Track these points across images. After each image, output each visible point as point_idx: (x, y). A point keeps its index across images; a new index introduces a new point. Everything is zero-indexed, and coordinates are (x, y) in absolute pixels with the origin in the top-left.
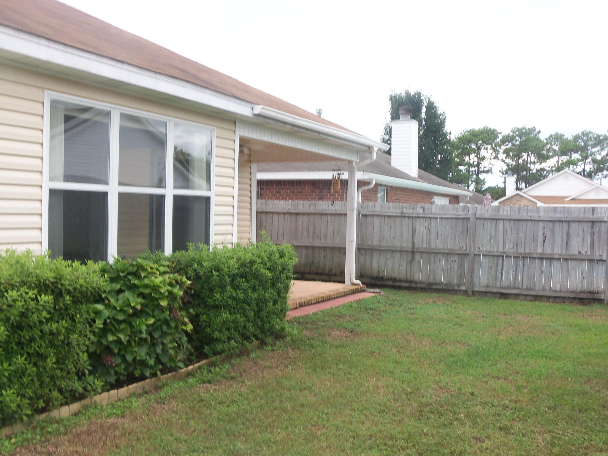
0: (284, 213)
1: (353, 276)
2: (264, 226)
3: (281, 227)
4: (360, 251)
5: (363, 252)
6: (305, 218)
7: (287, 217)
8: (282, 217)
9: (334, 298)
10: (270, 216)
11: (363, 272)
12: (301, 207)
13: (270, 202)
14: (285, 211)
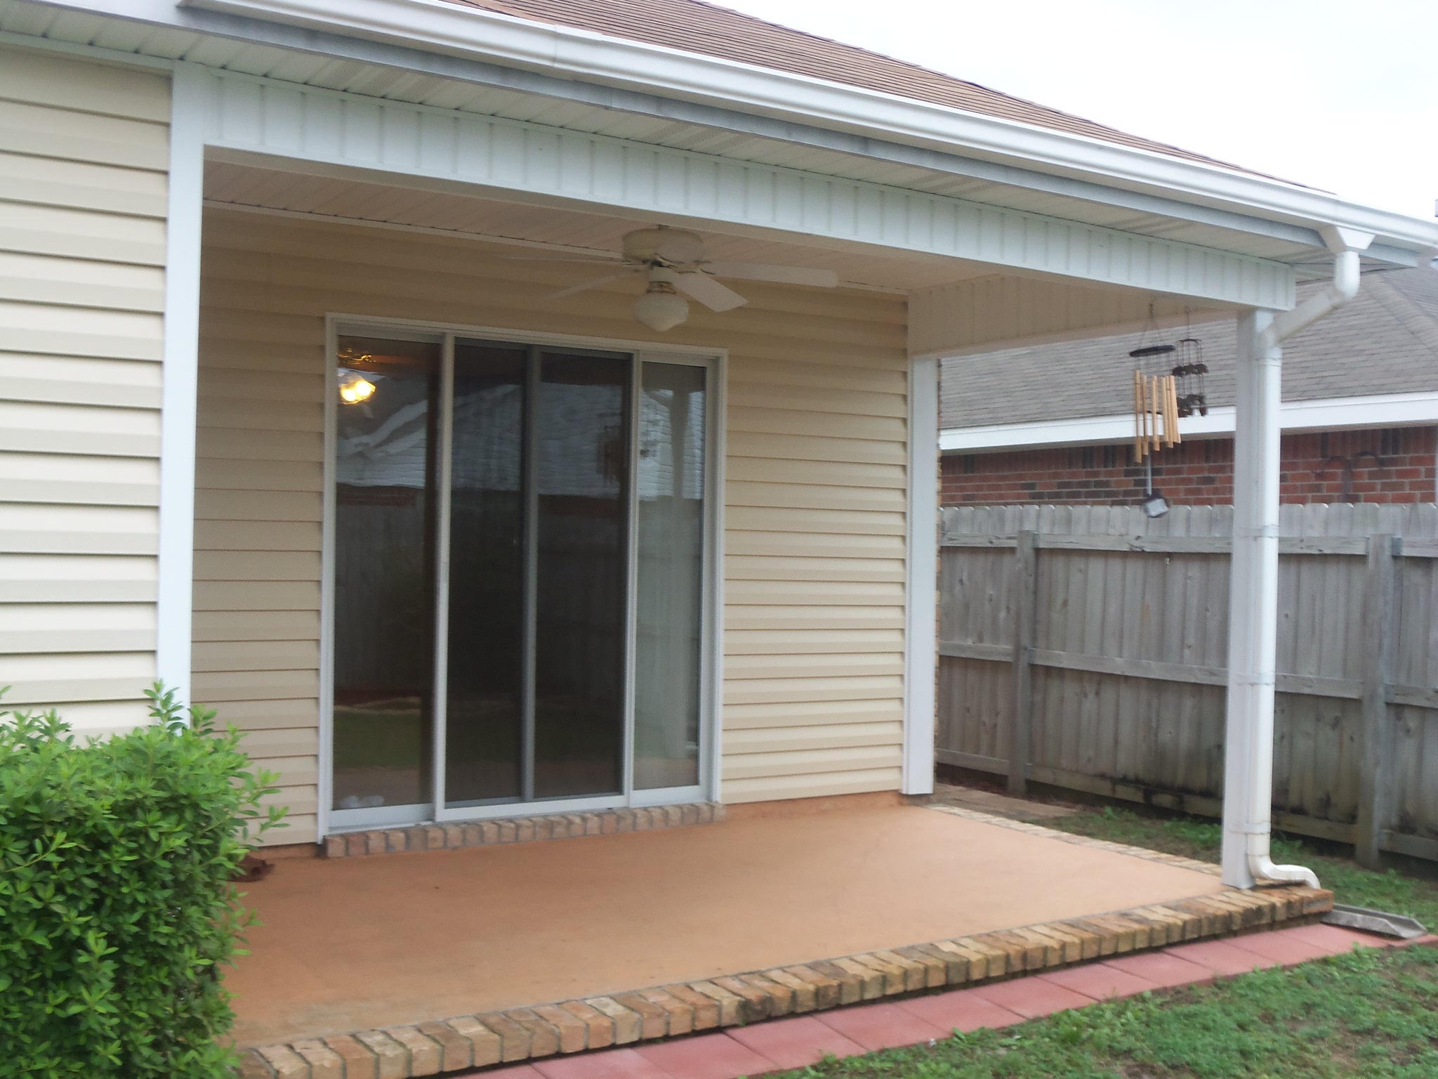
0: (1124, 555)
1: (1262, 843)
2: (1059, 601)
3: (1113, 610)
4: (1399, 718)
5: (1412, 721)
6: (1195, 570)
7: (1135, 569)
8: (1116, 565)
9: (1067, 965)
10: (1078, 563)
11: (1410, 808)
12: (1179, 531)
13: (1080, 511)
14: (1126, 548)
